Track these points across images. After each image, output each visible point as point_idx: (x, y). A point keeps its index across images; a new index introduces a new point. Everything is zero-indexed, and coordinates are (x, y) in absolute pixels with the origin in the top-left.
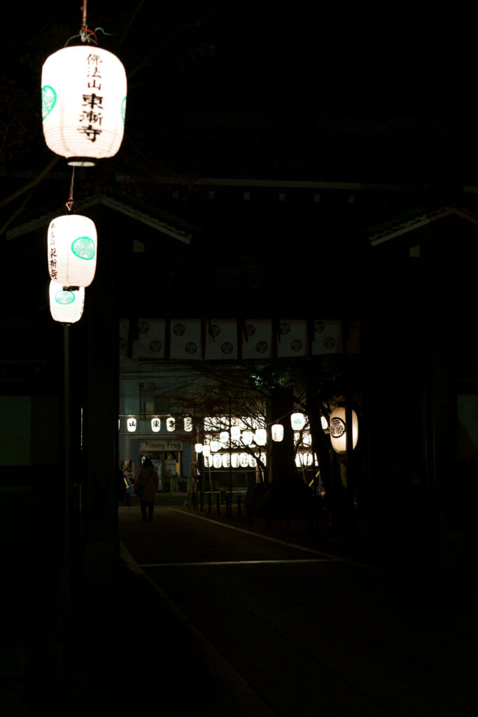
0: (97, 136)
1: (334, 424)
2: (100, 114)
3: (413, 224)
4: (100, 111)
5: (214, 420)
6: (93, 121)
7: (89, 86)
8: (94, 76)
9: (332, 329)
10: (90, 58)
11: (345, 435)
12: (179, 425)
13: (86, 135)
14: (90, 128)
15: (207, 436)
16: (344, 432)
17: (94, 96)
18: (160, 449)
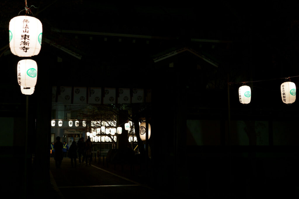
0: (27, 50)
1: (141, 129)
2: (28, 42)
3: (171, 54)
4: (28, 41)
5: (95, 122)
6: (25, 45)
7: (24, 32)
8: (25, 28)
9: (140, 92)
10: (24, 21)
11: (145, 133)
12: (80, 124)
13: (23, 50)
14: (24, 47)
15: (92, 129)
16: (145, 132)
17: (25, 35)
18: (73, 133)
